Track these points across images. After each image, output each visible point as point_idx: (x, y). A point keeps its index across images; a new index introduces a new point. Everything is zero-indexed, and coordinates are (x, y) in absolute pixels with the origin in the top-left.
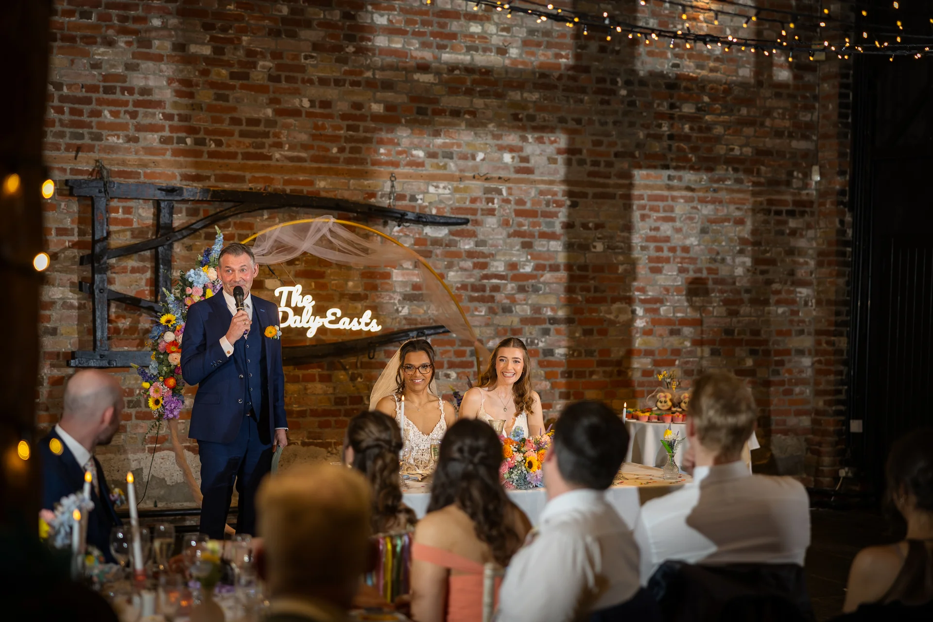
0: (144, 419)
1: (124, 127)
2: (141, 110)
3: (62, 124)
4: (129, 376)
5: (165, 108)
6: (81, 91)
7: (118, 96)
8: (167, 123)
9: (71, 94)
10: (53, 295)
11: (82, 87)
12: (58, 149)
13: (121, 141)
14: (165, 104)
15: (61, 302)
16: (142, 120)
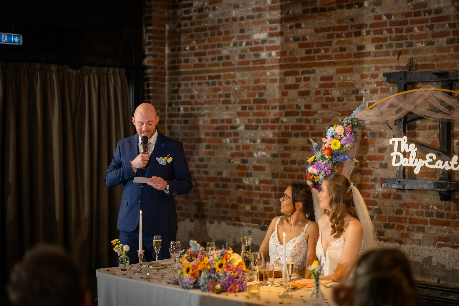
0: (435, 225)
1: (424, 36)
2: (436, 24)
3: (391, 39)
4: (426, 196)
5: (450, 20)
6: (402, 17)
7: (423, 17)
8: (452, 30)
9: (396, 20)
10: (385, 144)
11: (403, 15)
12: (389, 55)
13: (423, 45)
14: (450, 17)
15: (389, 148)
16: (436, 30)
